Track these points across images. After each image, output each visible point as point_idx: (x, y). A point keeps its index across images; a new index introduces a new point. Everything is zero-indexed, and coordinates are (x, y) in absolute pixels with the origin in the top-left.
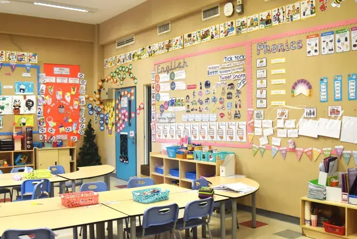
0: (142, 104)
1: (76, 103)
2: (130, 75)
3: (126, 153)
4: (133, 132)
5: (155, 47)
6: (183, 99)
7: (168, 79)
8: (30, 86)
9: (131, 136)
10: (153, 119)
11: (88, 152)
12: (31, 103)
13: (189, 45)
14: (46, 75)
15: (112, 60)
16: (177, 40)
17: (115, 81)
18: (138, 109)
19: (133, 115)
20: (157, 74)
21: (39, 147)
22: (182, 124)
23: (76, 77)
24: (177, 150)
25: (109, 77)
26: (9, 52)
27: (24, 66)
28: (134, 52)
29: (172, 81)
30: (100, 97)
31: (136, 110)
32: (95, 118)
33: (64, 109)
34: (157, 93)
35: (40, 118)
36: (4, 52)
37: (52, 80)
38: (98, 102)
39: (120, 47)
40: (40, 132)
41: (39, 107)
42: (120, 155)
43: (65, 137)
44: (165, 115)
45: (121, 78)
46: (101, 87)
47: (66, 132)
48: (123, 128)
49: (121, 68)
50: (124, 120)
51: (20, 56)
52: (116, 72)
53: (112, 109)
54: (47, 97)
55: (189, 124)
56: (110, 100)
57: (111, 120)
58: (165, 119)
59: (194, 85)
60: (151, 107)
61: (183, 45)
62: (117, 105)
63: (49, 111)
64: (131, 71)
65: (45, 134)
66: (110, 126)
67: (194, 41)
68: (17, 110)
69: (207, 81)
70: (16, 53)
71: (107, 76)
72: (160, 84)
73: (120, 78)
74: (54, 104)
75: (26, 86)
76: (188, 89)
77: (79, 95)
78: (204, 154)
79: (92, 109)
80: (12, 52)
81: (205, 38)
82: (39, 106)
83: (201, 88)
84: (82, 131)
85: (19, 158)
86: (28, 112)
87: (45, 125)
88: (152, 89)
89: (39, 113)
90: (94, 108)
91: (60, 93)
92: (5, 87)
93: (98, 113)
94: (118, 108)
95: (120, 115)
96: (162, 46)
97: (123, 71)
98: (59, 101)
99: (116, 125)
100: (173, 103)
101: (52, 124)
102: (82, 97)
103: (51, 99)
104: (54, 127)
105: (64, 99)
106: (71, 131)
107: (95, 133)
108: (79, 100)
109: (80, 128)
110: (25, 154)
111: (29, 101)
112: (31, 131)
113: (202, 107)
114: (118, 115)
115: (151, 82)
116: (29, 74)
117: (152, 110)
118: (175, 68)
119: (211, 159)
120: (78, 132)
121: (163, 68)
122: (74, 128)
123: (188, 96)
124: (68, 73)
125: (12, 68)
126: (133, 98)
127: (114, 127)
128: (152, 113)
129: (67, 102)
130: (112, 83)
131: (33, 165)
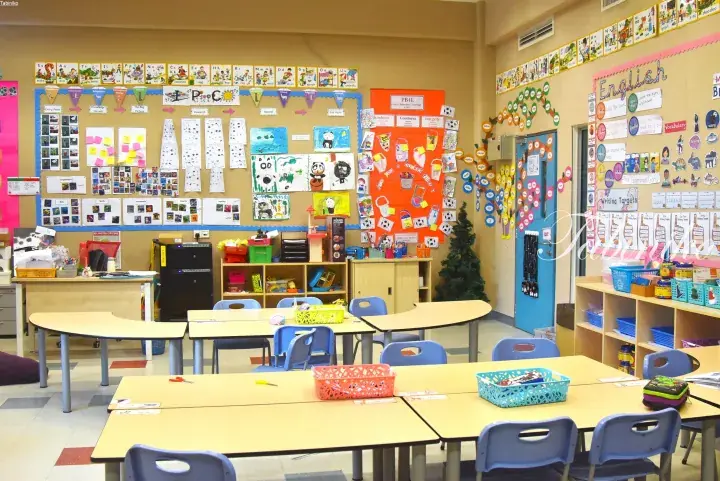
0: (568, 168)
1: (436, 167)
2: (544, 107)
3: (535, 276)
4: (548, 231)
5: (597, 38)
6: (656, 155)
7: (623, 111)
8: (344, 134)
9: (544, 238)
10: (590, 201)
11: (459, 270)
12: (345, 168)
13: (669, 26)
14: (376, 112)
15: (510, 77)
16: (644, 19)
17: (516, 121)
18: (560, 181)
19: (550, 193)
20: (598, 101)
21: (355, 256)
22: (651, 214)
23: (438, 114)
24: (634, 276)
25: (505, 114)
26: (302, 68)
27: (331, 95)
28: (553, 54)
29: (630, 115)
30: (486, 156)
31: (556, 183)
32: (475, 199)
33: (411, 180)
34: (599, 143)
35: (362, 199)
36: (293, 69)
37: (388, 121)
38: (482, 167)
39: (525, 46)
40: (363, 227)
41: (360, 177)
42: (522, 279)
43: (413, 238)
44: (614, 193)
45: (528, 115)
46: (489, 134)
47: (416, 227)
48: (531, 222)
49: (527, 92)
50: (532, 205)
51: (324, 75)
52: (517, 101)
53: (510, 181)
54: (377, 157)
55: (668, 215)
56: (507, 162)
57: (508, 205)
58: (614, 202)
59: (680, 123)
60: (586, 176)
61: (657, 31)
62: (519, 172)
63: (380, 184)
64: (548, 98)
65: (372, 230)
66: (505, 217)
67: (681, 16)
68: (317, 183)
69: (713, 111)
70: (316, 70)
71: (501, 110)
72: (607, 124)
73: (525, 114)
74: (391, 171)
75: (336, 134)
76: (668, 131)
77: (443, 151)
78: (695, 287)
79: (470, 180)
80: (309, 69)
81: (707, 6)
82: (362, 174)
83: (697, 129)
84: (447, 228)
85: (319, 277)
86: (339, 186)
87: (372, 213)
88: (590, 136)
89: (361, 189)
90: (474, 178)
91: (404, 148)
92: (295, 137)
93: (483, 189)
94: (521, 179)
95: (525, 193)
96: (611, 36)
97: (532, 99)
98: (402, 164)
99: (517, 214)
100: (632, 166)
101: (387, 210)
102: (450, 155)
103: (385, 161)
104: (390, 217)
105: (411, 160)
106: (425, 225)
107: (475, 230)
108: (444, 163)
109: (444, 219)
110: (331, 271)
111: (342, 164)
112: (343, 225)
113: (697, 174)
114: (521, 194)
115: (589, 120)
116: (342, 110)
117: (589, 182)
118: (638, 85)
119: (712, 302)
120: (441, 228)
121: (612, 86)
122: (432, 220)
123: (666, 149)
124: (422, 107)
125: (308, 99)
126: (550, 155)
127: (513, 220)
128: (588, 189)
129: (418, 166)
130: (510, 124)
131: (345, 292)
